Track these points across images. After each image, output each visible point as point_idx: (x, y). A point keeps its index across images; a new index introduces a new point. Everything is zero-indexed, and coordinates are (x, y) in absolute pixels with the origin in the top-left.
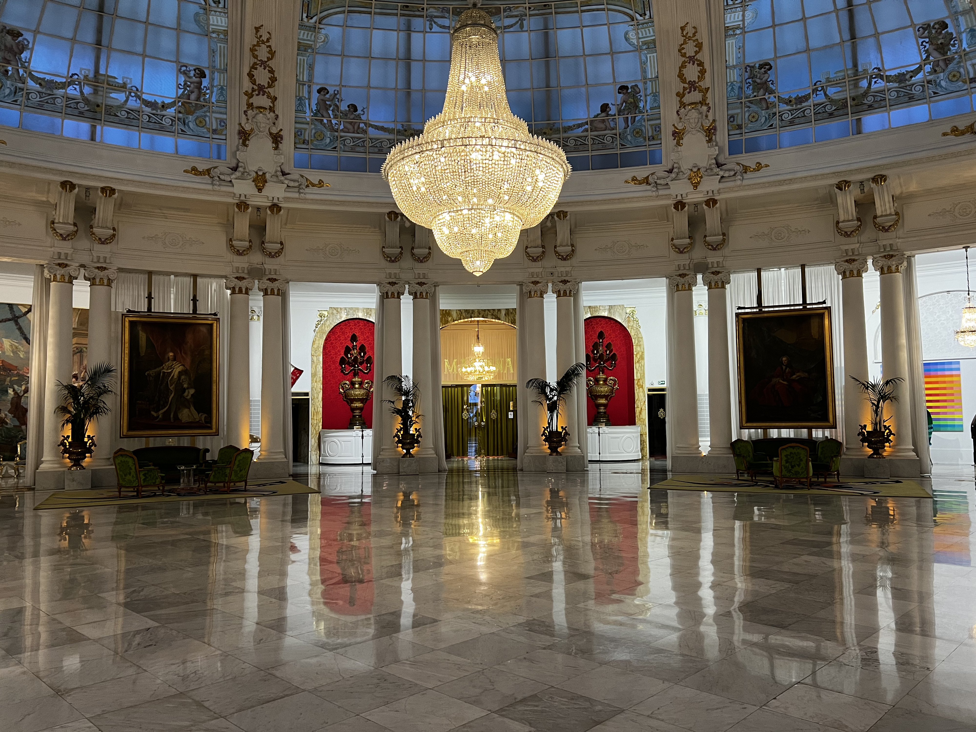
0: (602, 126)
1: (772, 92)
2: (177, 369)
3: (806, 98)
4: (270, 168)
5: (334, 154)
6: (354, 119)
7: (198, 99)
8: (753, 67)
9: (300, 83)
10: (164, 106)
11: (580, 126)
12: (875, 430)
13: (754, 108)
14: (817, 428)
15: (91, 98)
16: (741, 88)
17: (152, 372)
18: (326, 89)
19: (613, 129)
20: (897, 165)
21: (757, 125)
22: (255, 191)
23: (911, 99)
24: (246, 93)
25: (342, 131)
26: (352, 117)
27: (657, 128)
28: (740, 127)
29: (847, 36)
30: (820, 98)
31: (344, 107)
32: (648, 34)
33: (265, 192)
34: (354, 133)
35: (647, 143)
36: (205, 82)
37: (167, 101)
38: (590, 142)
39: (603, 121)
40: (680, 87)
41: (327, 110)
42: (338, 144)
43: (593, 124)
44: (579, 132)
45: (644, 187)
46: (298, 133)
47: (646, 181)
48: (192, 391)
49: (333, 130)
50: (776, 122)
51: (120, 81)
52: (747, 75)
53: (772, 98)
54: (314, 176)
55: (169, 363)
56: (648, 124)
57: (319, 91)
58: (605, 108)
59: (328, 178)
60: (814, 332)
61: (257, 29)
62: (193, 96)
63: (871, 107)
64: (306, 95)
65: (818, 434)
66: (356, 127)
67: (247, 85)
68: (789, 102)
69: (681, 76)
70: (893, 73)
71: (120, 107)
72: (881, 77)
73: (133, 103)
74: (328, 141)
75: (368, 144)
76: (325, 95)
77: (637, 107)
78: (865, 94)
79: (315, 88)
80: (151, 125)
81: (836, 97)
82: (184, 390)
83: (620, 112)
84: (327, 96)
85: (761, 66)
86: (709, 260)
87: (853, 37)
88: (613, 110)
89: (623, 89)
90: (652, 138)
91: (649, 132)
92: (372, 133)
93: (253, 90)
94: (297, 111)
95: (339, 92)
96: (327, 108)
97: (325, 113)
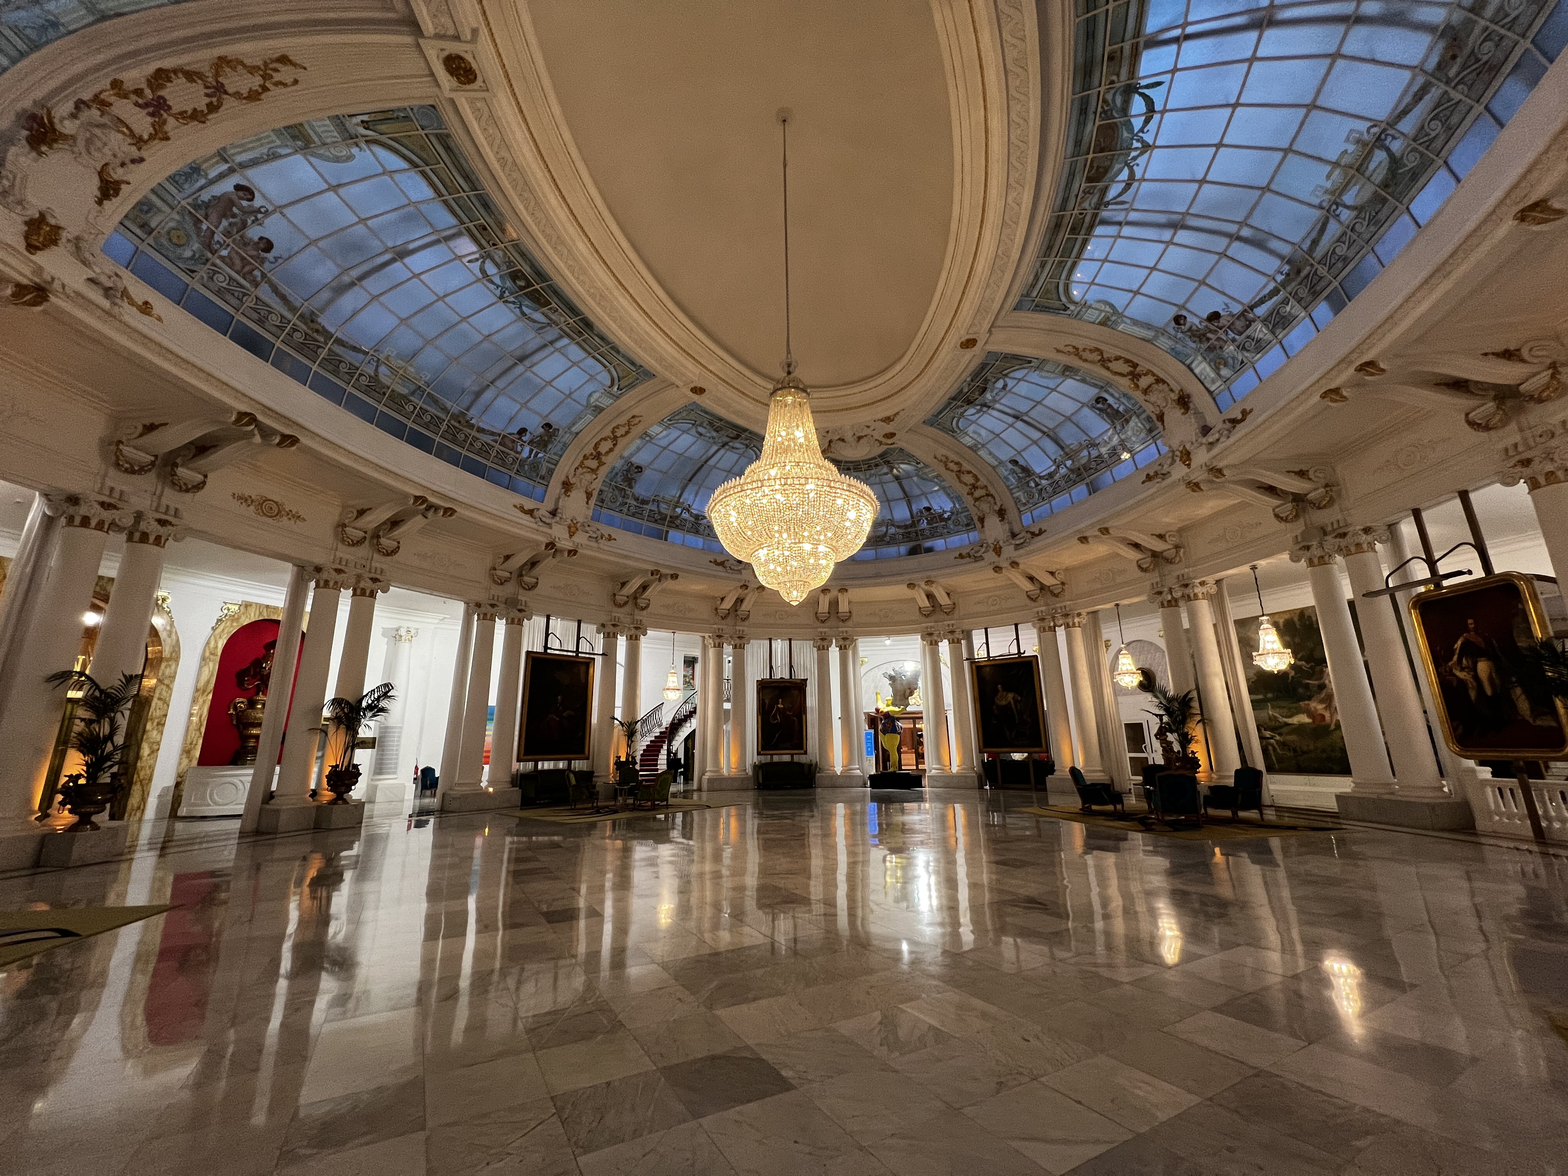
0: (511, 445)
1: (631, 487)
3: (647, 502)
5: (186, 278)
6: (251, 257)
8: (632, 465)
9: (222, 155)
11: (493, 434)
13: (617, 492)
16: (618, 474)
18: (253, 194)
19: (517, 453)
21: (613, 506)
25: (222, 258)
26: (254, 253)
27: (551, 472)
28: (603, 501)
30: (654, 508)
31: (254, 233)
33: (39, 257)
34: (238, 272)
35: (538, 480)
38: (494, 454)
39: (514, 441)
40: (589, 450)
41: (224, 216)
42: (203, 272)
43: (504, 440)
45: (528, 517)
46: (144, 207)
47: (530, 512)
49: (208, 245)
50: (625, 510)
52: (625, 467)
53: (630, 492)
54: (141, 291)
56: (545, 464)
57: (238, 187)
58: (522, 431)
59: (161, 304)
60: (582, 676)
61: (285, 60)
63: (677, 527)
64: (213, 174)
65: (575, 765)
66: (247, 269)
67: (133, 76)
68: (637, 499)
69: (597, 444)
70: (694, 512)
72: (689, 511)
74: (188, 254)
75: (249, 302)
76: (243, 199)
77: (546, 446)
78: (677, 517)
79: (238, 180)
81: (662, 511)
83: (531, 443)
84: (245, 203)
85: (637, 467)
86: (520, 597)
87: (690, 480)
88: (527, 438)
89: (548, 426)
90: (543, 478)
91: (543, 472)
92: (264, 292)
93: (139, 92)
94: (172, 179)
95: (267, 213)
96: (226, 213)
97: (214, 217)
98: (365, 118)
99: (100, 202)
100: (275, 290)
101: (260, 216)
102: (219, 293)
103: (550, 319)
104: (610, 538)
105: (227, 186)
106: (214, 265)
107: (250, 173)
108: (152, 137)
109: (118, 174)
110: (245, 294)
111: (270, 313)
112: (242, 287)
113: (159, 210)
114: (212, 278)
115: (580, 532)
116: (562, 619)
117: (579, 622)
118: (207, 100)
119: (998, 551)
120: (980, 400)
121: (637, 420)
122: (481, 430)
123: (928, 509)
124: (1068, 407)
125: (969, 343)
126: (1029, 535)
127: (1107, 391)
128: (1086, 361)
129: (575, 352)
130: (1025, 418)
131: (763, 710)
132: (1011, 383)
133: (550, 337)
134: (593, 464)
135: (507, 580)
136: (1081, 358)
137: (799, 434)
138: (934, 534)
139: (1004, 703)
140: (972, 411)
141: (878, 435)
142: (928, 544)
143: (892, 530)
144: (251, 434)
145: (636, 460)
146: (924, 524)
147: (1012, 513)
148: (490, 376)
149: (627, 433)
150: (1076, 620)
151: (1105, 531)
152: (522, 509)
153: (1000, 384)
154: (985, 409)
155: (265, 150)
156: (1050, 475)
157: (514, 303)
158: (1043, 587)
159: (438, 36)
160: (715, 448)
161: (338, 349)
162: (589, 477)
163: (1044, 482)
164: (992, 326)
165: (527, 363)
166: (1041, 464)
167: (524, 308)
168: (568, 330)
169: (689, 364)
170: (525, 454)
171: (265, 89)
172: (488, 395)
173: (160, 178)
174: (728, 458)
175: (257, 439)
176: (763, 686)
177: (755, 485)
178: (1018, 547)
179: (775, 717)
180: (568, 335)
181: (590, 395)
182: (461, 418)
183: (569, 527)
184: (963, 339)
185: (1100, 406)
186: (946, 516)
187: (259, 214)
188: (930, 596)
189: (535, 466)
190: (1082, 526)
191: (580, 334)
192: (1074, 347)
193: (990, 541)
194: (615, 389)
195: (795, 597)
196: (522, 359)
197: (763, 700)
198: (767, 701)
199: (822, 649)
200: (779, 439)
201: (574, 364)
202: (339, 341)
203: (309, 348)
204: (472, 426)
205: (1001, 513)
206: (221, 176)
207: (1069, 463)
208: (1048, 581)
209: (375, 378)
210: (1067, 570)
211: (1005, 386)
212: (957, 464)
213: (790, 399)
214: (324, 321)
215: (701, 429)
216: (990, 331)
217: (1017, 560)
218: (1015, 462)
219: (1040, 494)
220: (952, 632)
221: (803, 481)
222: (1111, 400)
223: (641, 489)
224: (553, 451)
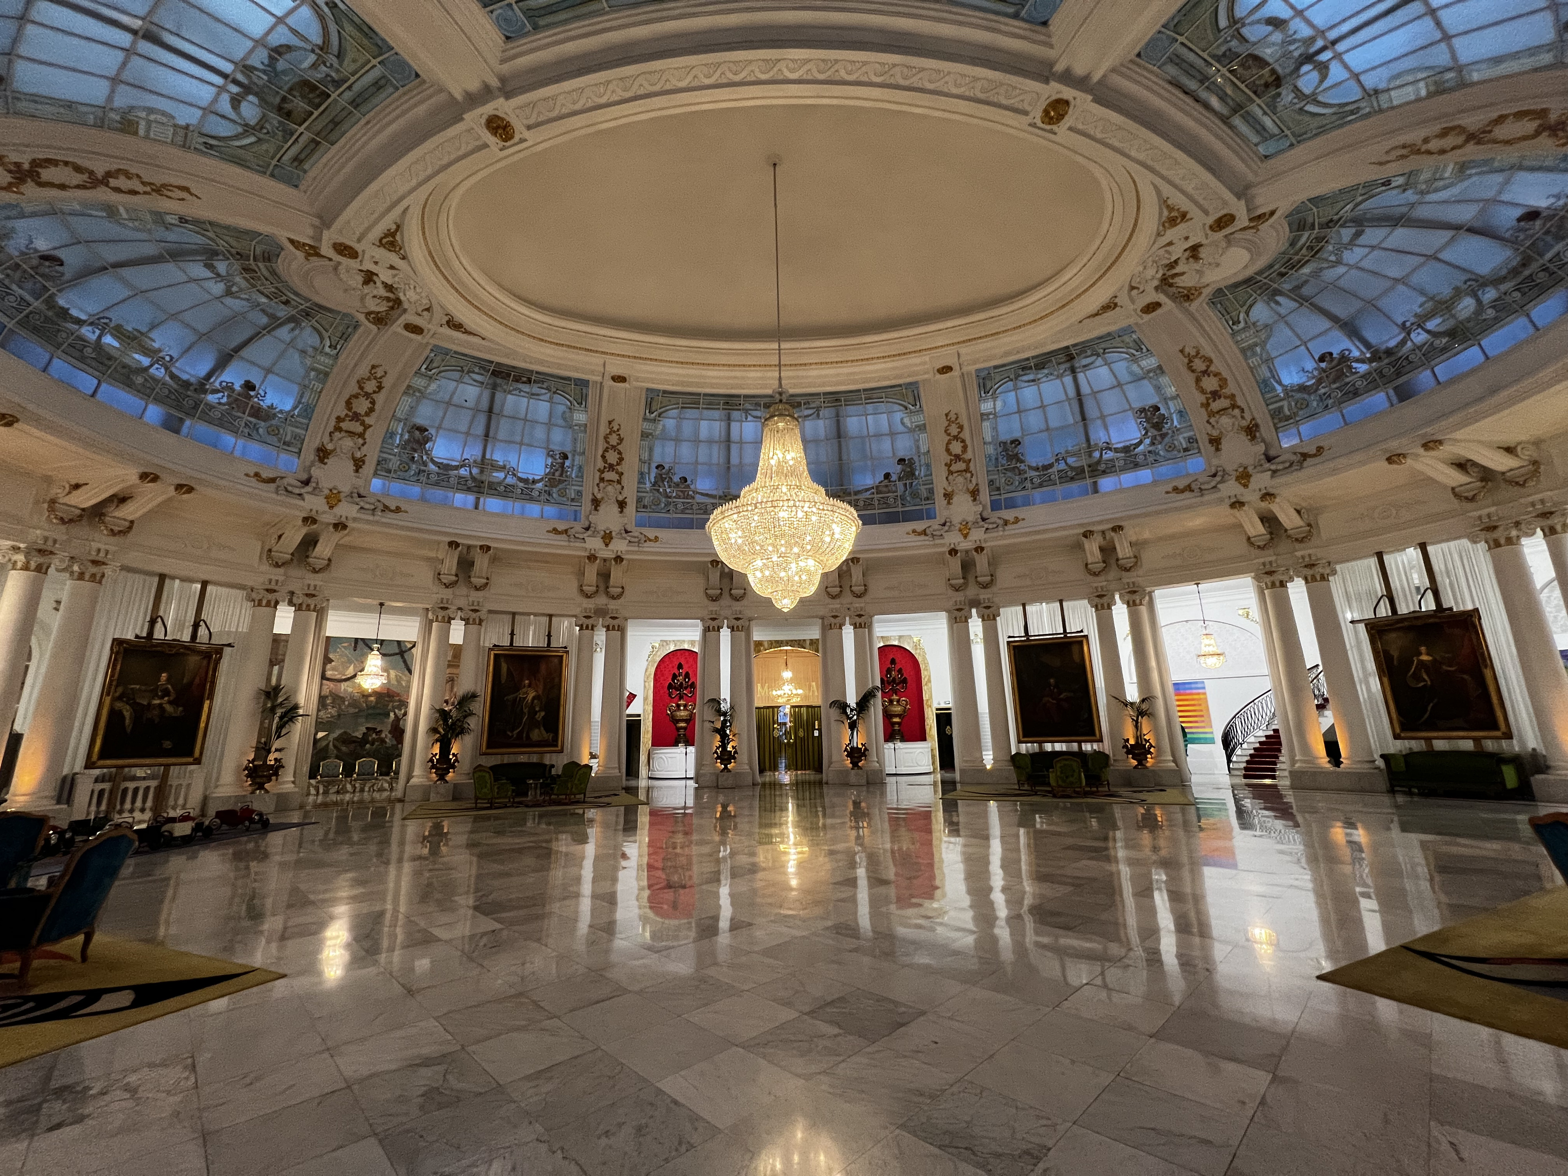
0: (884, 489)
1: (1022, 462)
2: (532, 695)
3: (1051, 466)
4: (615, 528)
5: (667, 515)
6: (684, 488)
7: (561, 475)
8: (1005, 443)
9: (642, 462)
10: (534, 482)
11: (867, 490)
12: (1137, 742)
13: (1009, 474)
14: (1086, 741)
15: (478, 477)
16: (997, 459)
17: (511, 697)
18: (662, 466)
19: (895, 492)
20: (1130, 517)
21: (1012, 488)
22: (603, 546)
23: (1136, 466)
24: (599, 470)
25: (675, 497)
26: (683, 486)
27: (931, 491)
28: (998, 489)
29: (1079, 418)
30: (1062, 466)
31: (676, 479)
32: (919, 419)
33: (611, 547)
34: (684, 499)
35: (924, 502)
36: (567, 463)
37: (537, 478)
38: (876, 503)
39: (887, 486)
40: (947, 458)
42: (671, 508)
43: (878, 489)
44: (867, 495)
45: (923, 537)
46: (639, 500)
47: (924, 533)
48: (543, 714)
49: (667, 497)
50: (1028, 484)
51: (501, 463)
52: (1000, 450)
53: (1022, 467)
54: (651, 533)
55: (524, 690)
56: (923, 488)
57: (657, 467)
58: (887, 476)
59: (662, 534)
60: (1076, 657)
61: (610, 422)
62: (557, 474)
63: (1104, 472)
65: (1087, 747)
66: (686, 494)
67: (600, 464)
68: (1037, 469)
69: (948, 450)
70: (1119, 446)
71: (500, 484)
72: (1110, 449)
73: (510, 480)
76: (661, 470)
77: (914, 474)
78: (1099, 462)
79: (654, 465)
80: (523, 496)
81: (1074, 465)
82: (536, 713)
83: (900, 479)
84: (664, 471)
85: (1012, 442)
86: (982, 597)
87: (1084, 419)
88: (894, 477)
89: (901, 461)
90: (927, 499)
91: (925, 494)
94: (639, 483)
96: (663, 480)
98: (647, 411)
99: (621, 512)
100: (702, 494)
102: (683, 512)
103: (813, 408)
104: (1017, 520)
105: (654, 472)
108: (620, 477)
109: (620, 498)
113: (643, 497)
115: (973, 530)
117: (1061, 602)
118: (616, 453)
121: (955, 414)
122: (858, 492)
129: (855, 409)
133: (831, 415)
149: (959, 427)
152: (914, 533)
155: (647, 449)
159: (601, 377)
160: (1070, 378)
164: (1037, 76)
168: (831, 405)
173: (635, 487)
176: (1376, 632)
179: (1417, 677)
180: (836, 406)
181: (903, 423)
183: (960, 530)
194: (911, 408)
197: (1386, 653)
204: (850, 494)
215: (1026, 378)
223: (1034, 456)
224: (922, 474)
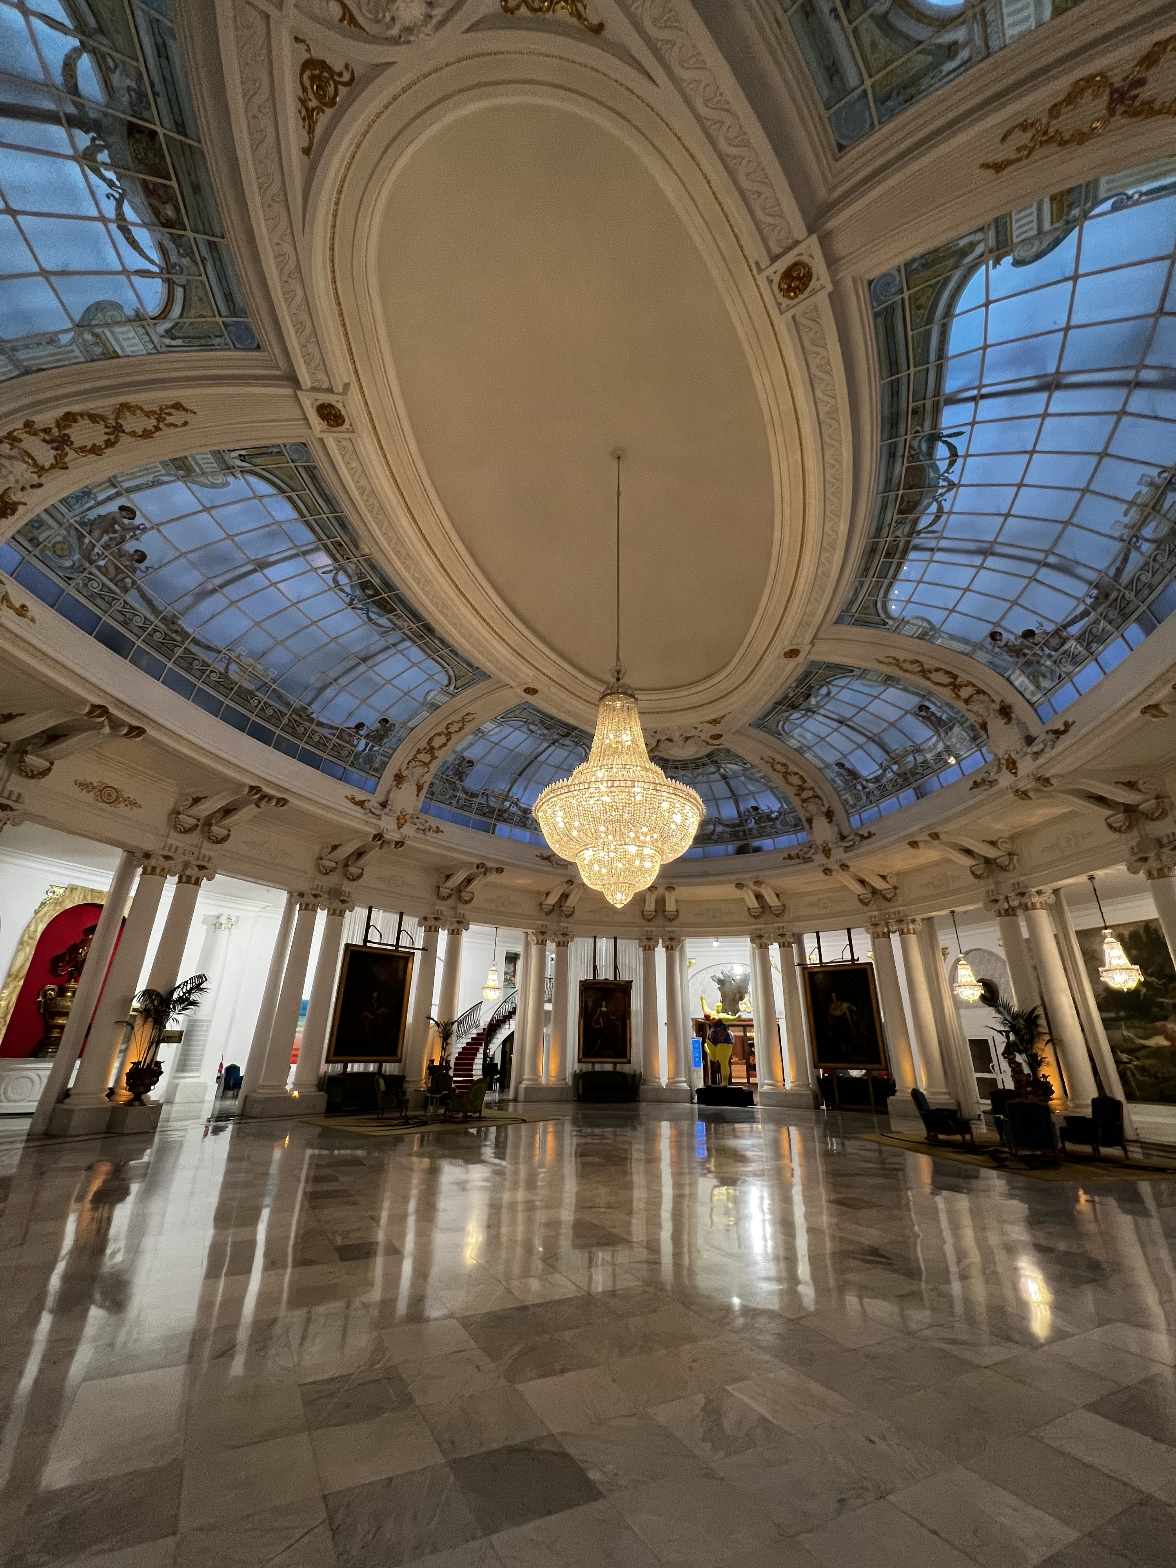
0: (347, 738)
1: (462, 781)
3: (477, 796)
6: (126, 567)
11: (331, 727)
13: (447, 785)
18: (134, 514)
21: (442, 798)
26: (128, 563)
27: (384, 765)
28: (433, 794)
30: (483, 801)
34: (111, 580)
35: (371, 772)
39: (350, 735)
41: (107, 532)
42: (79, 579)
43: (341, 733)
44: (326, 732)
45: (358, 808)
47: (361, 804)
49: (87, 556)
50: (454, 802)
54: (19, 595)
56: (379, 757)
57: (122, 508)
58: (360, 726)
59: (37, 608)
60: (400, 973)
61: (178, 406)
63: (505, 821)
65: (387, 1068)
66: (121, 576)
68: (466, 793)
69: (431, 740)
70: (522, 807)
72: (516, 805)
74: (68, 563)
75: (118, 606)
76: (125, 517)
77: (381, 739)
78: (505, 811)
81: (491, 804)
85: (469, 762)
86: (343, 888)
87: (519, 775)
90: (376, 770)
91: (376, 765)
92: (132, 598)
93: (47, 431)
95: (145, 530)
96: (108, 530)
97: (96, 533)
98: (243, 452)
101: (138, 532)
102: (91, 598)
103: (394, 624)
104: (438, 831)
105: (113, 507)
106: (90, 573)
107: (135, 496)
108: (52, 467)
109: (17, 497)
110: (114, 599)
111: (135, 615)
112: (112, 592)
113: (50, 527)
114: (86, 585)
115: (408, 823)
116: (384, 911)
117: (401, 915)
118: (106, 437)
119: (827, 853)
120: (805, 705)
121: (470, 718)
122: (320, 724)
123: (756, 809)
124: (892, 714)
125: (792, 653)
126: (857, 838)
127: (929, 700)
128: (906, 671)
129: (416, 654)
130: (850, 723)
131: (586, 1013)
132: (834, 690)
133: (392, 640)
134: (425, 757)
135: (333, 870)
136: (901, 668)
137: (626, 738)
138: (761, 835)
139: (838, 1013)
140: (797, 715)
141: (705, 736)
142: (756, 843)
143: (720, 829)
144: (102, 725)
145: (468, 754)
146: (752, 824)
147: (840, 814)
148: (333, 674)
149: (461, 729)
150: (911, 926)
151: (935, 836)
152: (353, 800)
153: (824, 691)
154: (810, 714)
155: (150, 478)
156: (877, 779)
157: (361, 609)
158: (874, 891)
159: (313, 389)
160: (545, 745)
161: (194, 648)
162: (420, 770)
163: (871, 785)
164: (814, 638)
165: (370, 663)
166: (868, 768)
167: (371, 615)
168: (410, 634)
169: (524, 668)
170: (361, 747)
171: (157, 429)
172: (329, 693)
173: (55, 500)
174: (557, 754)
175: (107, 730)
176: (586, 987)
177: (582, 786)
178: (847, 849)
179: (597, 1022)
180: (410, 639)
181: (427, 693)
182: (303, 713)
183: (398, 819)
184: (787, 649)
185: (922, 713)
186: (773, 816)
187: (136, 531)
188: (759, 897)
189: (369, 760)
190: (913, 829)
191: (421, 637)
192: (895, 659)
193: (819, 842)
194: (452, 688)
195: (620, 899)
196: (364, 660)
197: (586, 1002)
198: (590, 1004)
199: (648, 949)
200: (608, 741)
201: (414, 664)
202: (195, 642)
203: (166, 647)
204: (312, 720)
205: (829, 815)
206: (109, 499)
207: (895, 767)
208: (879, 884)
209: (225, 675)
210: (898, 874)
211: (829, 693)
212: (784, 765)
213: (618, 704)
214: (185, 624)
215: (532, 727)
216: (812, 643)
217: (847, 862)
218: (841, 765)
219: (867, 797)
220: (782, 935)
221: (629, 784)
222: (933, 708)
223: (471, 782)
224: (387, 745)
